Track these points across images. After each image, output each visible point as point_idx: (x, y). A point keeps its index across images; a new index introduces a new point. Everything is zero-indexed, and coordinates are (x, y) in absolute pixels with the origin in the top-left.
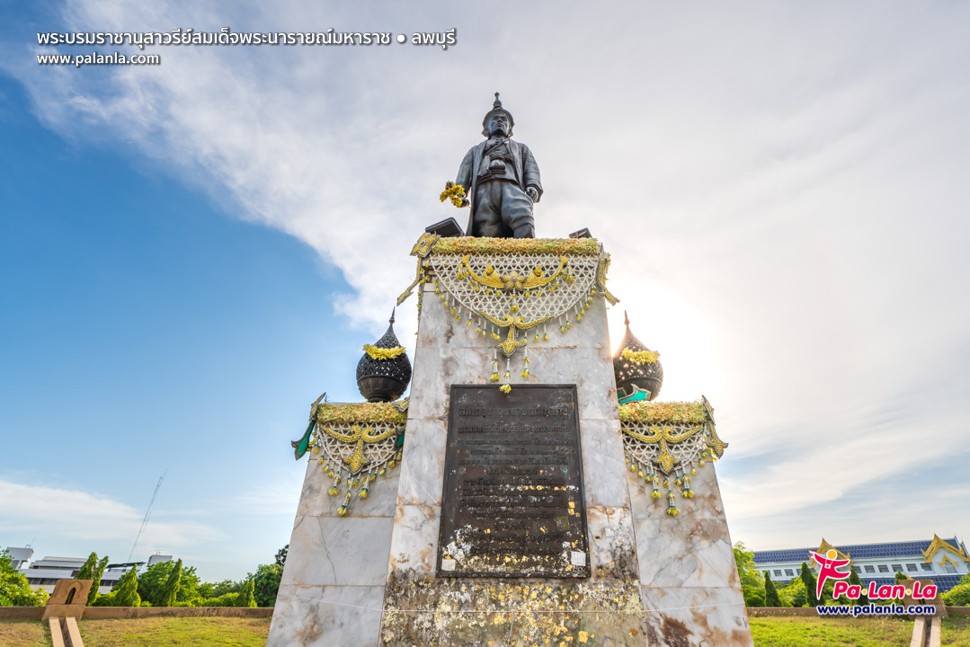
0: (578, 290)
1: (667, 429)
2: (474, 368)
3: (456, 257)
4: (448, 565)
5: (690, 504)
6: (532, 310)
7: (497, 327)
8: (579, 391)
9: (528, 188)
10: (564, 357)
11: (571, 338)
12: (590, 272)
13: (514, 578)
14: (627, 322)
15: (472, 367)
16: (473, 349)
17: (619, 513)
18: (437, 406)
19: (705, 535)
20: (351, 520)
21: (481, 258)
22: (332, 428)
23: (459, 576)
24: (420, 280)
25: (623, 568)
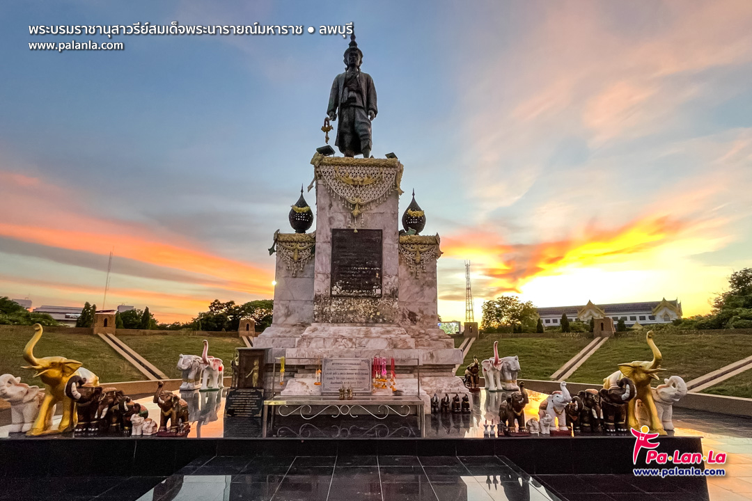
0: (386, 186)
1: (420, 246)
2: (341, 222)
3: (332, 167)
4: (334, 293)
5: (425, 275)
6: (367, 195)
7: (351, 204)
8: (384, 233)
9: (370, 111)
10: (379, 218)
11: (381, 209)
12: (393, 176)
13: (356, 297)
14: (413, 194)
15: (341, 221)
16: (341, 213)
17: (394, 277)
18: (327, 237)
19: (428, 286)
20: (297, 279)
21: (344, 167)
22: (284, 244)
23: (338, 297)
24: (316, 178)
25: (393, 295)
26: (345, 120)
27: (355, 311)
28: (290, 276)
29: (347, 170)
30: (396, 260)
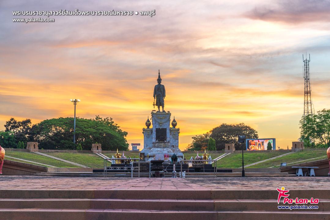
0: (167, 119)
1: (175, 131)
2: (158, 127)
3: (156, 115)
5: (176, 137)
6: (163, 121)
7: (160, 123)
8: (167, 129)
10: (166, 126)
11: (166, 124)
12: (169, 116)
13: (161, 143)
14: (174, 118)
16: (158, 125)
17: (169, 138)
18: (155, 130)
19: (177, 139)
20: (148, 138)
22: (145, 131)
23: (157, 142)
24: (152, 117)
25: (169, 142)
26: (158, 99)
27: (161, 146)
29: (159, 115)
30: (169, 135)
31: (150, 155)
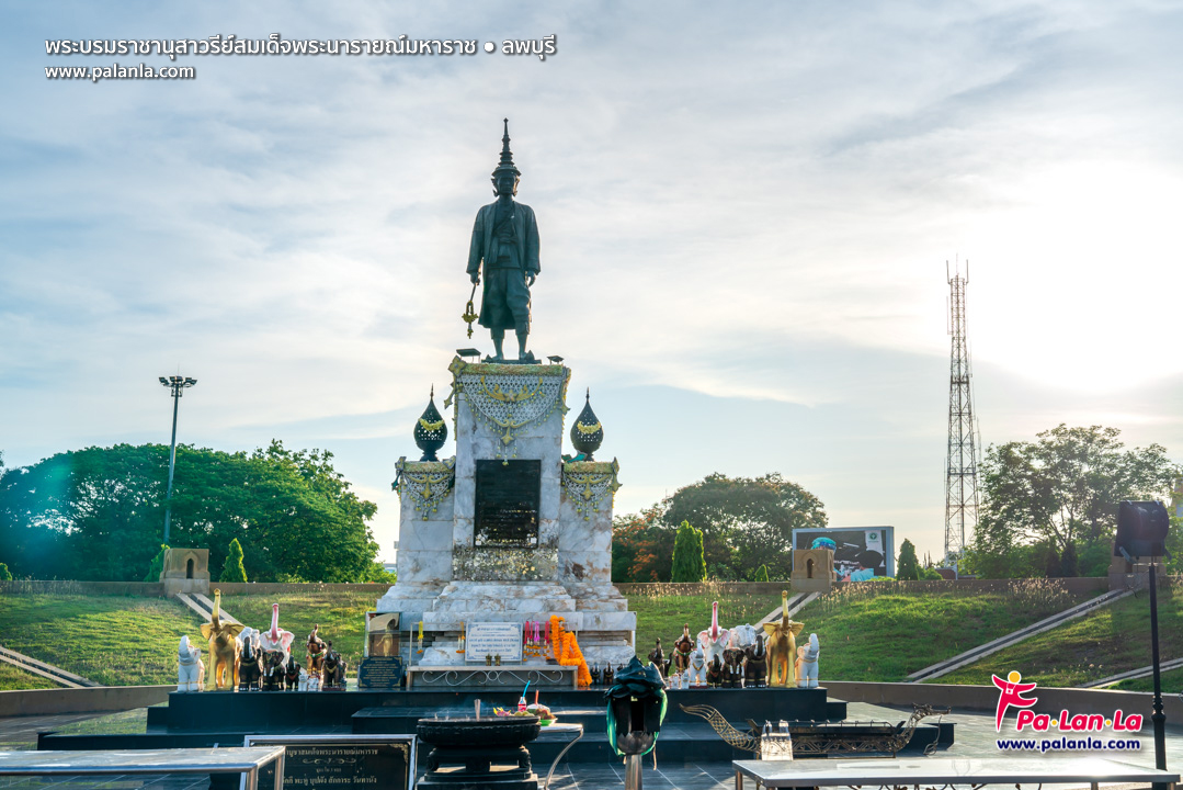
0: (547, 401)
1: (591, 476)
2: (488, 452)
3: (477, 377)
4: (478, 543)
5: (596, 514)
6: (522, 415)
7: (500, 427)
8: (543, 463)
9: (529, 272)
10: (536, 444)
11: (541, 431)
12: (555, 387)
13: (506, 548)
15: (487, 449)
16: (488, 438)
17: (554, 522)
18: (470, 471)
19: (600, 529)
20: (428, 522)
21: (492, 377)
22: (411, 476)
23: (483, 547)
24: (455, 391)
25: (552, 544)
26: (493, 288)
27: (504, 566)
28: (420, 518)
29: (498, 380)
30: (557, 500)
31: (433, 629)
